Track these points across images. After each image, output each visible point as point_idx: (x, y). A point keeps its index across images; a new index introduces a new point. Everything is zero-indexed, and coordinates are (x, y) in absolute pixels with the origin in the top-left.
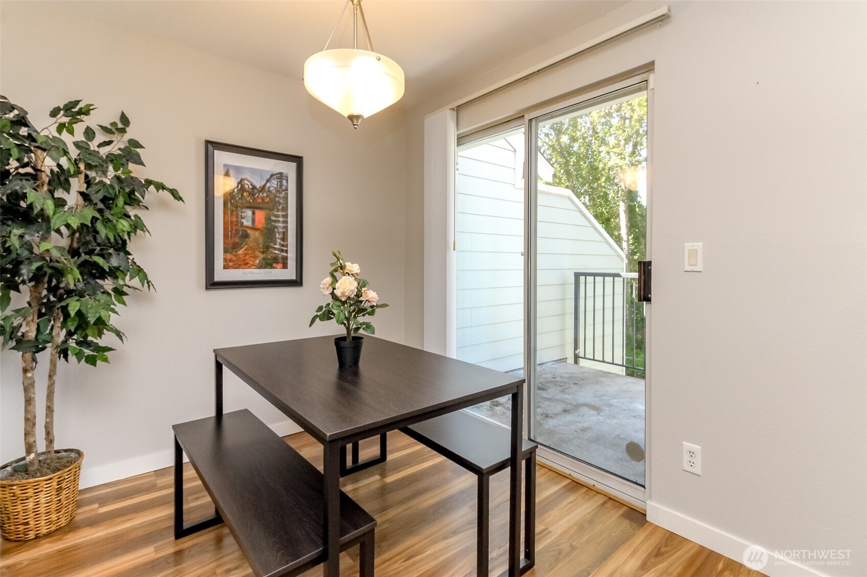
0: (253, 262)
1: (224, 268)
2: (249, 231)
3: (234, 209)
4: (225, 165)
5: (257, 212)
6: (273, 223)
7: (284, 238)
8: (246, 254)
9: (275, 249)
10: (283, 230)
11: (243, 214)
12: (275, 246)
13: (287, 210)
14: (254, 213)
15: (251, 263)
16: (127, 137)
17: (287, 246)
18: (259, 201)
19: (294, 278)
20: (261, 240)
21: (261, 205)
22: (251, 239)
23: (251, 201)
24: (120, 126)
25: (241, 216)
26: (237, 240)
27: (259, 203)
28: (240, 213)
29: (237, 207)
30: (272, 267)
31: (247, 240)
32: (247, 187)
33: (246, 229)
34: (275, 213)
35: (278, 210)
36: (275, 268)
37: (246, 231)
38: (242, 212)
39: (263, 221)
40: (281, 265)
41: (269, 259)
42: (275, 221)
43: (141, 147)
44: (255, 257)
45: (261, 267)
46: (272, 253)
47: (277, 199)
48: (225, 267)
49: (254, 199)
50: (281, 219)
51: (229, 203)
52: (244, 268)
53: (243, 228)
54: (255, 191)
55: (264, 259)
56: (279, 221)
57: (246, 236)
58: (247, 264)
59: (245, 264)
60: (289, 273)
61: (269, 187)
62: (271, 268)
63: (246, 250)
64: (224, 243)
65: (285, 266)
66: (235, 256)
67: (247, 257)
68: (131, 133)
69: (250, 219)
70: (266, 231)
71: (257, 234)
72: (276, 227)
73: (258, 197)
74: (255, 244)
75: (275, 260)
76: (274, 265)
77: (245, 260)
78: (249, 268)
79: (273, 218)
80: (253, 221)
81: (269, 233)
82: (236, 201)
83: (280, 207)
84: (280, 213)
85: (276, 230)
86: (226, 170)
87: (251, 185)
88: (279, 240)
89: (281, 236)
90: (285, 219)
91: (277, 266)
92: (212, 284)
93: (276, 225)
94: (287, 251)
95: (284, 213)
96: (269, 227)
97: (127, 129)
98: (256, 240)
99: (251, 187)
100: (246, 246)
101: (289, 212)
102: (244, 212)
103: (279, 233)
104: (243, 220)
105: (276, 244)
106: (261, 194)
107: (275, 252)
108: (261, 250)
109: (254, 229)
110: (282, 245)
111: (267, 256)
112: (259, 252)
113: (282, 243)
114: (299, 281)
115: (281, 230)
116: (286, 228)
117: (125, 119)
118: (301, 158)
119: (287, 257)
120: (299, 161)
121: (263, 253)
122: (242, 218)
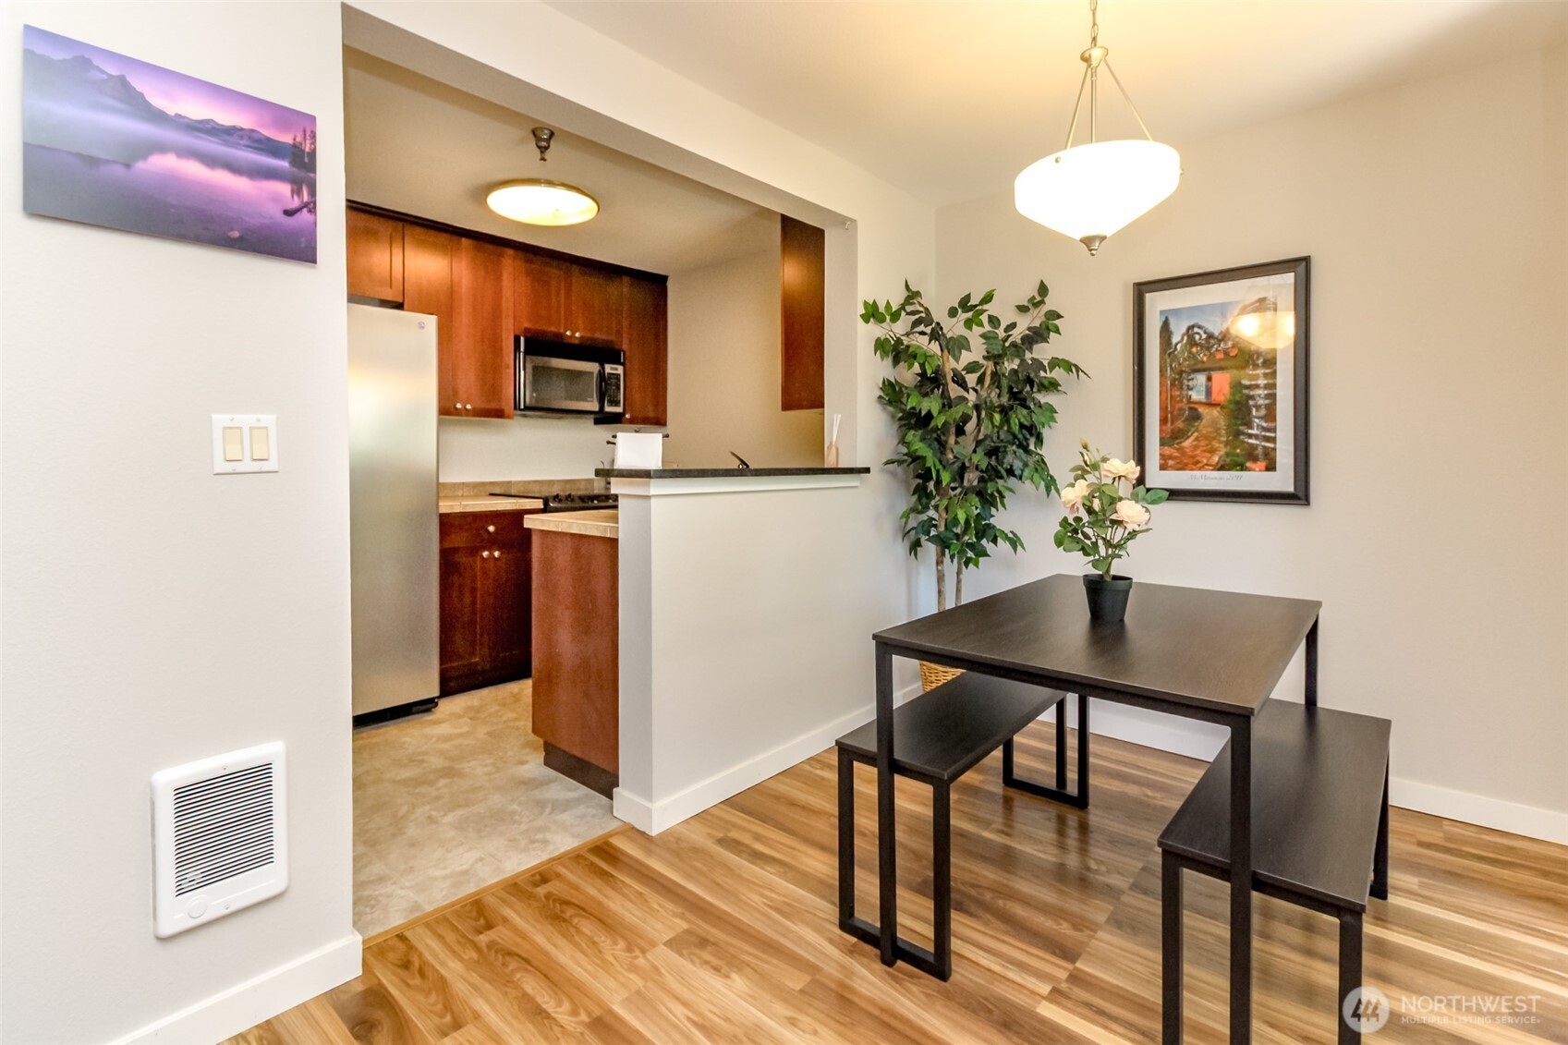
0: (1210, 458)
1: (1161, 469)
2: (1201, 410)
3: (1177, 377)
4: (1162, 312)
5: (1216, 376)
6: (1245, 391)
7: (1271, 415)
8: (1196, 447)
9: (1250, 436)
10: (1267, 402)
11: (1191, 383)
12: (1250, 431)
13: (1275, 364)
14: (1209, 379)
15: (1205, 461)
16: (1045, 309)
17: (1274, 430)
18: (1221, 356)
19: (1290, 488)
20: (1222, 423)
21: (1222, 364)
22: (1204, 421)
23: (1205, 359)
24: (1038, 299)
25: (1188, 386)
26: (1180, 424)
27: (1221, 360)
28: (1185, 382)
29: (1181, 373)
30: (1243, 468)
31: (1196, 424)
32: (1197, 337)
33: (1196, 406)
34: (1250, 372)
35: (1256, 366)
36: (1247, 469)
37: (1196, 410)
38: (1189, 380)
39: (1227, 390)
40: (1262, 464)
41: (1238, 455)
42: (1249, 387)
43: (1059, 316)
44: (1212, 451)
45: (1222, 468)
46: (1243, 442)
47: (1251, 348)
48: (1163, 468)
49: (1211, 354)
50: (1262, 382)
51: (1169, 369)
52: (1192, 470)
53: (1192, 405)
54: (1212, 341)
55: (1227, 454)
56: (1257, 386)
57: (1195, 416)
58: (1198, 462)
59: (1196, 464)
60: (1282, 480)
61: (1237, 330)
62: (1242, 470)
63: (1197, 439)
64: (1161, 431)
65: (1271, 467)
66: (1178, 449)
67: (1197, 452)
68: (1051, 303)
69: (1203, 389)
70: (1232, 406)
71: (1215, 412)
72: (1252, 397)
73: (1217, 350)
74: (1210, 429)
75: (1250, 454)
76: (1248, 464)
77: (1193, 457)
78: (1200, 469)
79: (1246, 382)
80: (1209, 392)
81: (1239, 410)
82: (1180, 364)
83: (1260, 361)
84: (1260, 371)
85: (1251, 403)
86: (1164, 319)
87: (1205, 332)
88: (1257, 420)
89: (1263, 412)
90: (1271, 381)
91: (1253, 466)
93: (1252, 393)
94: (1273, 440)
95: (1268, 371)
96: (1238, 398)
97: (1046, 300)
98: (1214, 422)
99: (1204, 336)
100: (1196, 434)
101: (1279, 367)
102: (1192, 379)
103: (1258, 407)
104: (1190, 393)
105: (1251, 428)
106: (1222, 345)
107: (1250, 441)
108: (1224, 439)
109: (1210, 405)
110: (1264, 429)
111: (1235, 448)
112: (1220, 442)
113: (1265, 425)
114: (1299, 496)
115: (1261, 402)
116: (1272, 397)
117: (1043, 290)
118: (1307, 260)
119: (1274, 449)
120: (1301, 267)
121: (1227, 444)
122: (1190, 389)
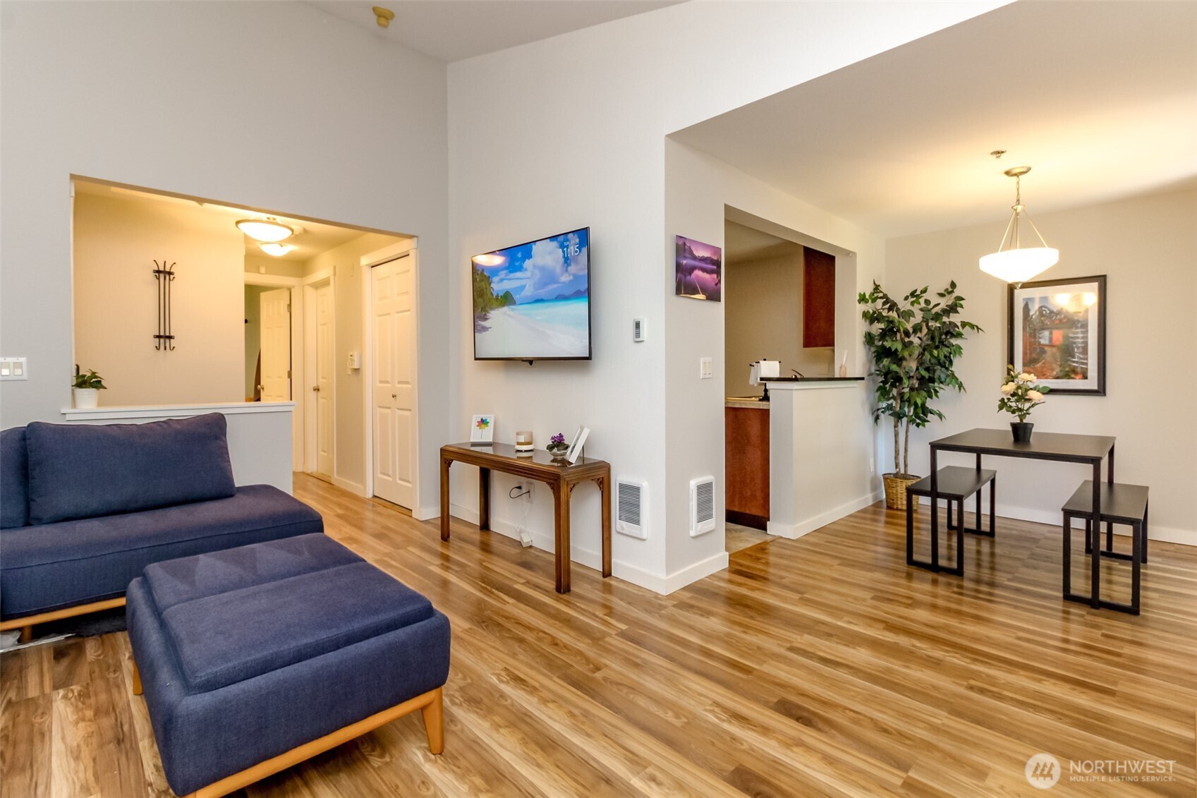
0: (1051, 373)
2: (1046, 348)
3: (1033, 332)
4: (1024, 299)
5: (1055, 332)
6: (1071, 340)
7: (1085, 351)
8: (1044, 367)
9: (1074, 362)
10: (1083, 345)
11: (1040, 335)
12: (1074, 360)
13: (1087, 326)
14: (1051, 333)
15: (1049, 374)
16: (955, 295)
17: (1087, 359)
18: (1058, 322)
19: (1096, 388)
20: (1058, 355)
21: (1058, 326)
22: (1048, 354)
23: (1049, 323)
24: (950, 289)
26: (1034, 356)
27: (1057, 324)
28: (1037, 334)
29: (1035, 330)
30: (1070, 378)
31: (1044, 356)
32: (1044, 312)
33: (1044, 347)
34: (1074, 330)
35: (1077, 328)
36: (1073, 378)
37: (1043, 349)
38: (1039, 333)
39: (1061, 339)
40: (1081, 376)
41: (1067, 371)
42: (1072, 338)
43: (963, 299)
44: (1052, 370)
45: (1057, 378)
46: (1069, 365)
47: (1076, 318)
49: (1052, 321)
50: (1080, 335)
51: (1028, 328)
52: (1041, 379)
53: (1041, 346)
54: (1052, 315)
55: (1061, 371)
56: (1078, 338)
57: (1043, 352)
58: (1044, 375)
59: (1042, 375)
60: (1092, 383)
62: (1069, 379)
63: (1044, 363)
64: (1024, 359)
65: (1085, 377)
66: (1033, 369)
67: (1045, 370)
68: (957, 293)
69: (1048, 338)
70: (1064, 347)
71: (1054, 350)
72: (1075, 343)
73: (1055, 319)
74: (1051, 358)
75: (1074, 371)
76: (1073, 376)
77: (1042, 372)
78: (1046, 378)
79: (1071, 335)
80: (1051, 340)
81: (1068, 349)
82: (1034, 325)
83: (1079, 325)
84: (1079, 330)
85: (1074, 345)
86: (1025, 302)
87: (1049, 310)
88: (1077, 354)
89: (1081, 350)
90: (1085, 335)
91: (1075, 377)
93: (1074, 341)
94: (1086, 364)
95: (1083, 330)
96: (1067, 343)
97: (955, 290)
98: (1053, 355)
99: (1048, 312)
100: (1043, 361)
101: (1090, 328)
102: (1041, 333)
103: (1078, 348)
104: (1040, 340)
105: (1074, 358)
106: (1058, 316)
107: (1074, 364)
108: (1058, 363)
109: (1051, 346)
110: (1081, 358)
111: (1065, 368)
112: (1057, 365)
113: (1081, 356)
114: (1101, 391)
115: (1079, 345)
116: (1086, 343)
117: (953, 285)
118: (1105, 276)
119: (1087, 369)
120: (1102, 280)
121: (1061, 366)
122: (1040, 338)
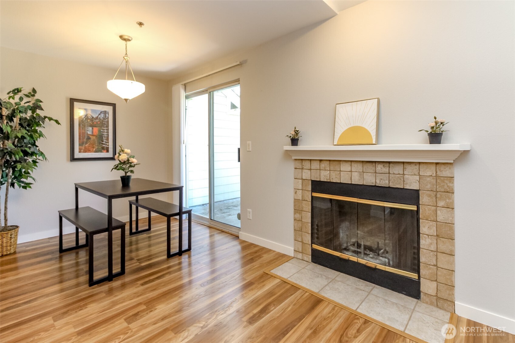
0: (93, 150)
2: (90, 136)
3: (84, 127)
4: (79, 108)
5: (94, 128)
6: (102, 133)
7: (108, 139)
8: (89, 146)
9: (103, 144)
10: (107, 136)
11: (88, 129)
12: (103, 143)
13: (109, 127)
14: (93, 129)
15: (92, 150)
16: (36, 98)
17: (108, 143)
18: (95, 123)
19: (112, 156)
20: (96, 140)
22: (91, 140)
23: (91, 123)
24: (32, 94)
25: (87, 130)
26: (84, 140)
27: (95, 124)
28: (86, 129)
30: (101, 152)
31: (89, 140)
32: (89, 117)
33: (89, 136)
34: (103, 128)
35: (104, 127)
36: (103, 152)
38: (87, 128)
39: (97, 132)
40: (106, 151)
41: (100, 149)
43: (41, 102)
44: (93, 148)
45: (96, 152)
46: (101, 145)
47: (104, 122)
48: (80, 152)
49: (93, 122)
50: (106, 131)
51: (81, 125)
52: (88, 152)
53: (88, 135)
54: (93, 119)
55: (97, 148)
56: (105, 132)
57: (89, 138)
58: (90, 150)
59: (89, 151)
60: (110, 154)
61: (100, 117)
63: (89, 144)
64: (79, 142)
65: (108, 151)
66: (84, 147)
67: (90, 148)
68: (37, 96)
69: (91, 131)
70: (99, 136)
71: (94, 137)
72: (103, 134)
73: (95, 122)
74: (93, 142)
75: (103, 148)
76: (103, 151)
77: (88, 149)
78: (90, 152)
79: (102, 131)
80: (92, 132)
81: (100, 137)
82: (85, 124)
83: (105, 126)
84: (105, 128)
85: (103, 136)
87: (92, 116)
88: (104, 140)
89: (106, 138)
90: (107, 131)
91: (104, 151)
92: (73, 159)
93: (103, 133)
94: (108, 145)
95: (107, 128)
96: (100, 134)
97: (36, 95)
98: (94, 140)
99: (91, 117)
100: (89, 143)
102: (88, 128)
103: (105, 137)
104: (88, 132)
105: (103, 142)
106: (96, 120)
107: (103, 145)
108: (96, 144)
109: (93, 135)
110: (106, 142)
111: (99, 147)
112: (96, 145)
113: (106, 141)
114: (113, 158)
115: (106, 136)
116: (108, 135)
117: (34, 91)
118: (115, 104)
119: (108, 147)
120: (114, 106)
121: (97, 146)
122: (87, 131)
